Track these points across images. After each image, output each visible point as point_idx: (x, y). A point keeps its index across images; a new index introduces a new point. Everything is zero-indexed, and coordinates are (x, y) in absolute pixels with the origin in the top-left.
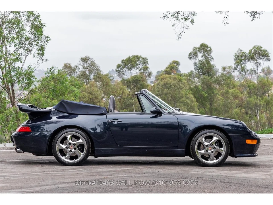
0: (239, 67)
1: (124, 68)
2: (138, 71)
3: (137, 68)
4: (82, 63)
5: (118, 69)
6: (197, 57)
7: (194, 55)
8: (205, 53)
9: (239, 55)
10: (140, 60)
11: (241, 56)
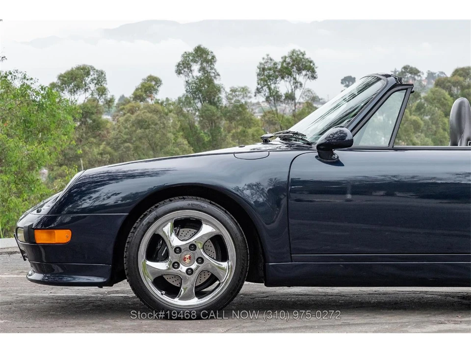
0: (265, 88)
1: (62, 89)
2: (87, 94)
3: (86, 90)
6: (190, 72)
7: (185, 68)
8: (205, 64)
9: (266, 67)
10: (92, 73)
11: (270, 69)
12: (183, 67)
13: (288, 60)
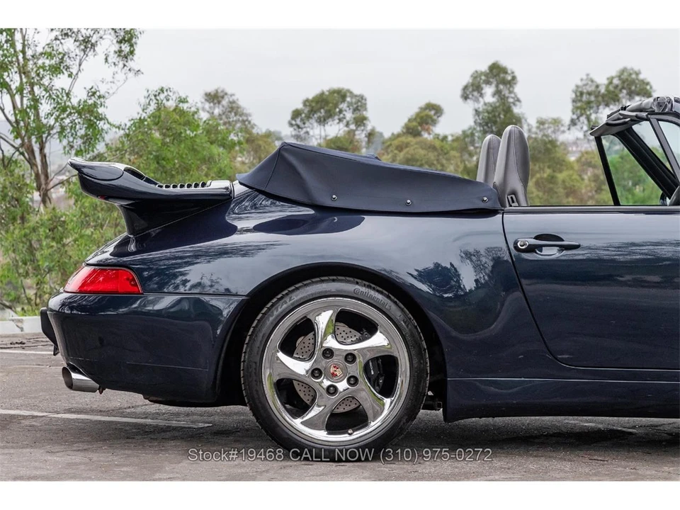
0: (583, 119)
1: (308, 117)
2: (342, 125)
3: (340, 120)
4: (207, 106)
5: (294, 122)
6: (480, 96)
7: (473, 90)
8: (501, 87)
9: (585, 91)
10: (348, 99)
11: (589, 94)
12: (472, 90)
13: (616, 81)
